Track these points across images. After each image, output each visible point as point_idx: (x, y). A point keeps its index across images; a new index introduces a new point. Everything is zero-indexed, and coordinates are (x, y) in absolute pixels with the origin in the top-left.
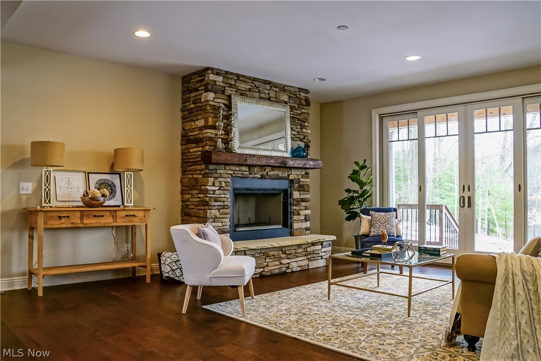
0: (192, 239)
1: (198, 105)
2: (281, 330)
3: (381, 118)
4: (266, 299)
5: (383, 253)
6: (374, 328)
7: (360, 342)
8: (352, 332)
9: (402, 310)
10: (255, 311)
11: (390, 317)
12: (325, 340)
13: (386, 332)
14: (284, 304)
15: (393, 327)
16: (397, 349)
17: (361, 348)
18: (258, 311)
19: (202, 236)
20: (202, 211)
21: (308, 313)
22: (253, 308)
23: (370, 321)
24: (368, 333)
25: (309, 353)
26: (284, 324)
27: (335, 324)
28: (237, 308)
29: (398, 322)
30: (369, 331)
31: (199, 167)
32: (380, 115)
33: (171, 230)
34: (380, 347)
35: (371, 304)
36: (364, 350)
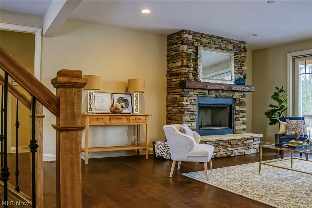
0: (177, 133)
1: (177, 52)
2: (231, 190)
3: (294, 59)
4: (220, 171)
5: (296, 146)
6: (291, 193)
7: (282, 200)
8: (277, 194)
9: (309, 182)
10: (214, 178)
11: (301, 186)
12: (259, 197)
13: (299, 195)
14: (231, 175)
15: (304, 193)
16: (308, 206)
17: (283, 204)
18: (215, 178)
19: (183, 131)
20: (180, 117)
21: (247, 181)
22: (212, 176)
23: (288, 188)
24: (287, 195)
25: (250, 205)
26: (233, 186)
27: (265, 188)
28: (202, 176)
29: (307, 190)
30: (287, 194)
31: (178, 91)
32: (293, 57)
33: (164, 127)
34: (296, 204)
35: (288, 178)
36: (285, 205)
